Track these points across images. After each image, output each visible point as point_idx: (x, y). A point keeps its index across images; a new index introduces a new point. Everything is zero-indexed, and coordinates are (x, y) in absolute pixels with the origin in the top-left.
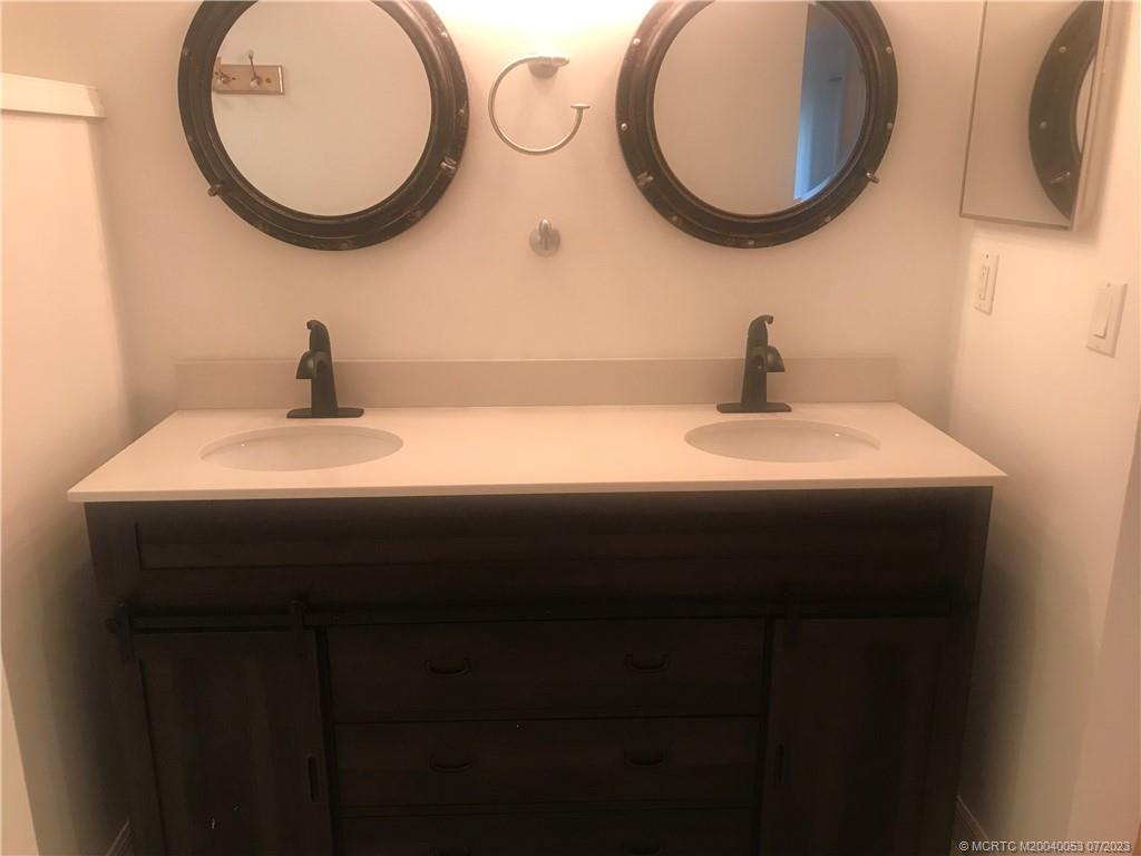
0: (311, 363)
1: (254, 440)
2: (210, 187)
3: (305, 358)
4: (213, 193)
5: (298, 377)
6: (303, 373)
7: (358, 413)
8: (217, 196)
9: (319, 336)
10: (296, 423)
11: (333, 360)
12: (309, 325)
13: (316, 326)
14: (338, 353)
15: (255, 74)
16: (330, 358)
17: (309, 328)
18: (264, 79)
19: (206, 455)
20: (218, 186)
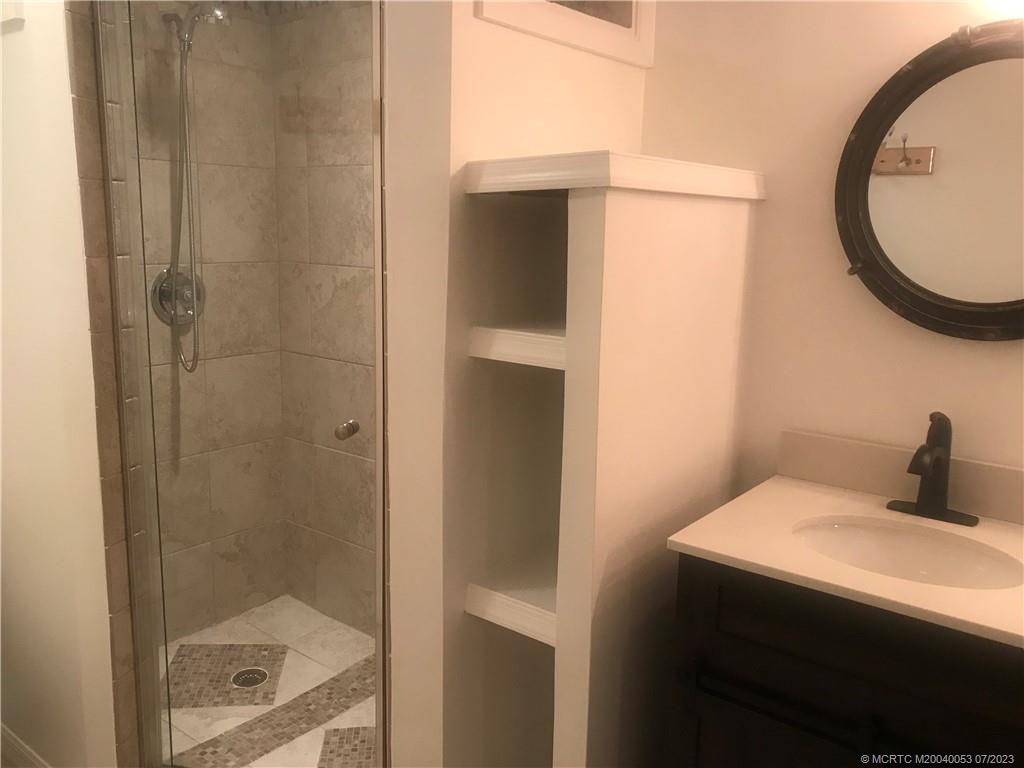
0: (927, 459)
1: (848, 525)
2: (850, 266)
3: (922, 451)
4: (851, 272)
5: (909, 471)
6: (916, 466)
7: (970, 521)
8: (856, 275)
9: (940, 429)
10: (896, 517)
11: (952, 457)
12: (933, 417)
13: (939, 419)
14: (959, 449)
15: (905, 156)
16: (950, 455)
17: (931, 420)
18: (914, 161)
19: (799, 530)
20: (859, 265)
